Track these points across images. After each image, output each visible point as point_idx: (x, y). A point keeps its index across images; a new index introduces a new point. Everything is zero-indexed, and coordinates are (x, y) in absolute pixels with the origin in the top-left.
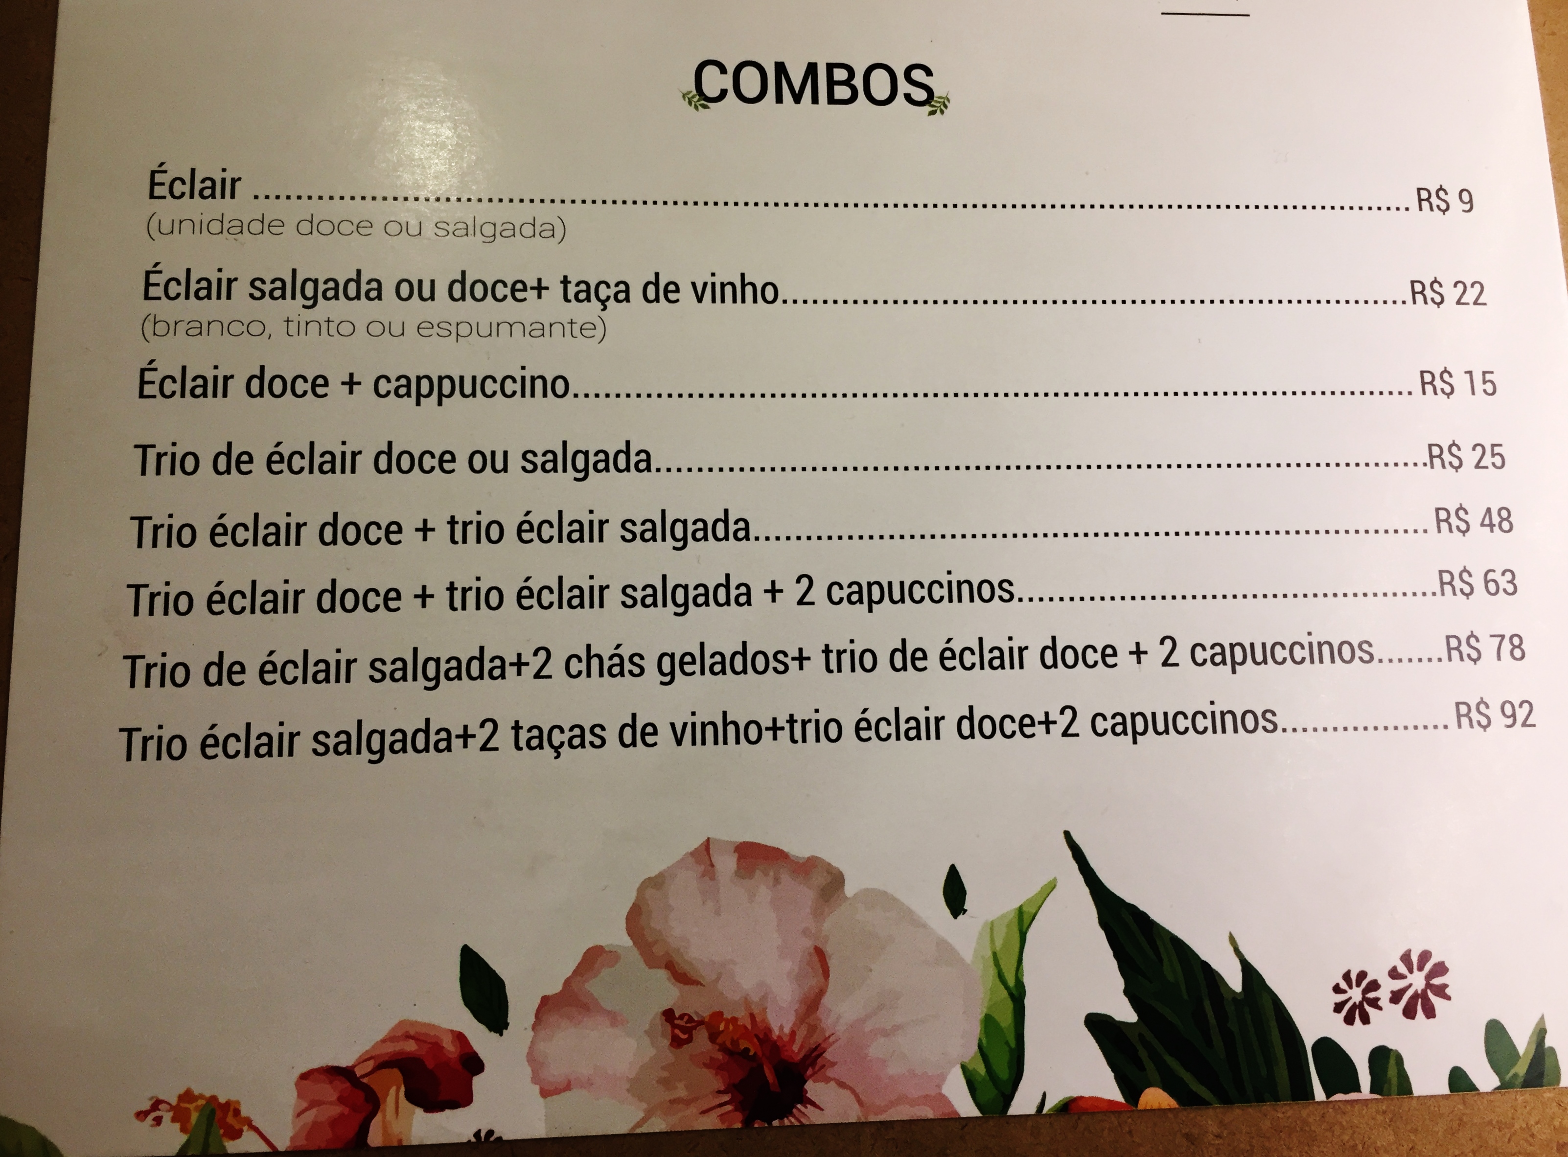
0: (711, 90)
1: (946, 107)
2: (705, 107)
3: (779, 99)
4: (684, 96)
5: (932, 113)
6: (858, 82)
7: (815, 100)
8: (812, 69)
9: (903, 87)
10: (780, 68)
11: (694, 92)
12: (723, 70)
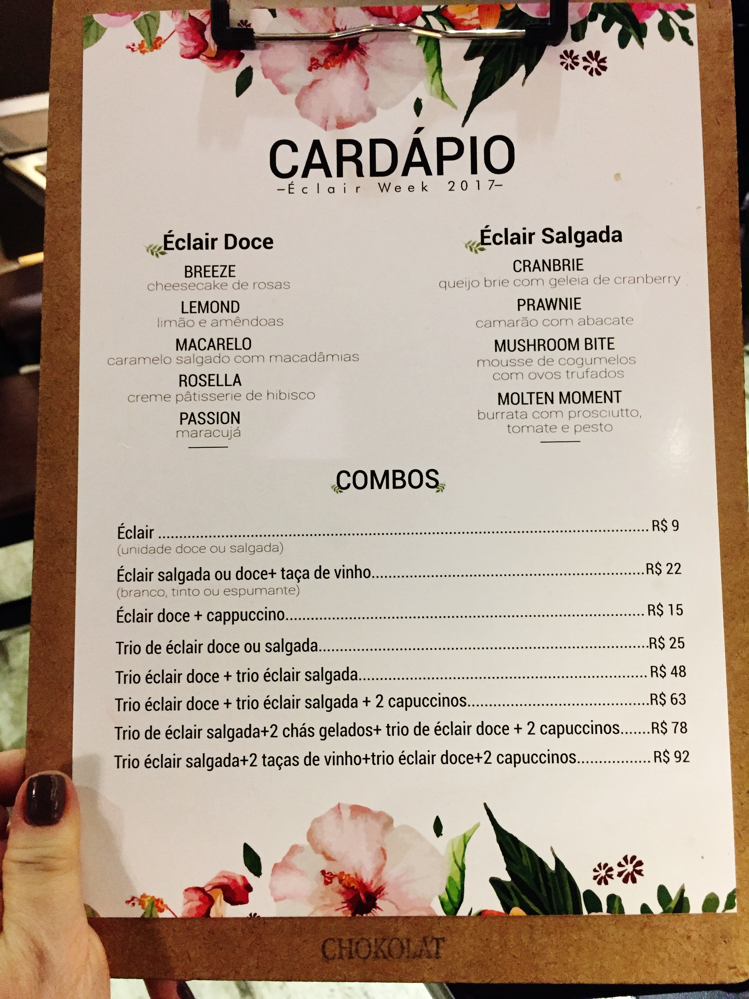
0: (343, 485)
1: (444, 488)
2: (341, 492)
3: (372, 487)
4: (332, 487)
5: (438, 491)
6: (406, 478)
7: (387, 487)
8: (386, 473)
9: (425, 480)
10: (373, 473)
11: (337, 485)
12: (349, 475)
